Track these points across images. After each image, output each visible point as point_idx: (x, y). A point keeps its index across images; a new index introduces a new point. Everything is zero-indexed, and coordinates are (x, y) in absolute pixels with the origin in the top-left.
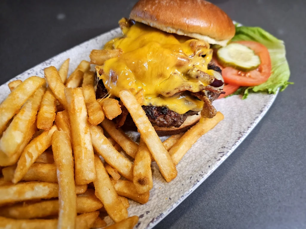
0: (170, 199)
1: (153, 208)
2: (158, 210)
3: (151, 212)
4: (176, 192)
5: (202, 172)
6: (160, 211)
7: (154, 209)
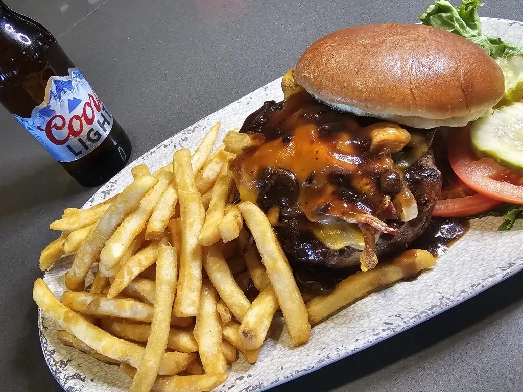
0: (282, 368)
1: (258, 373)
2: (260, 378)
3: (253, 376)
4: (294, 362)
5: (342, 346)
6: (262, 380)
7: (258, 375)
